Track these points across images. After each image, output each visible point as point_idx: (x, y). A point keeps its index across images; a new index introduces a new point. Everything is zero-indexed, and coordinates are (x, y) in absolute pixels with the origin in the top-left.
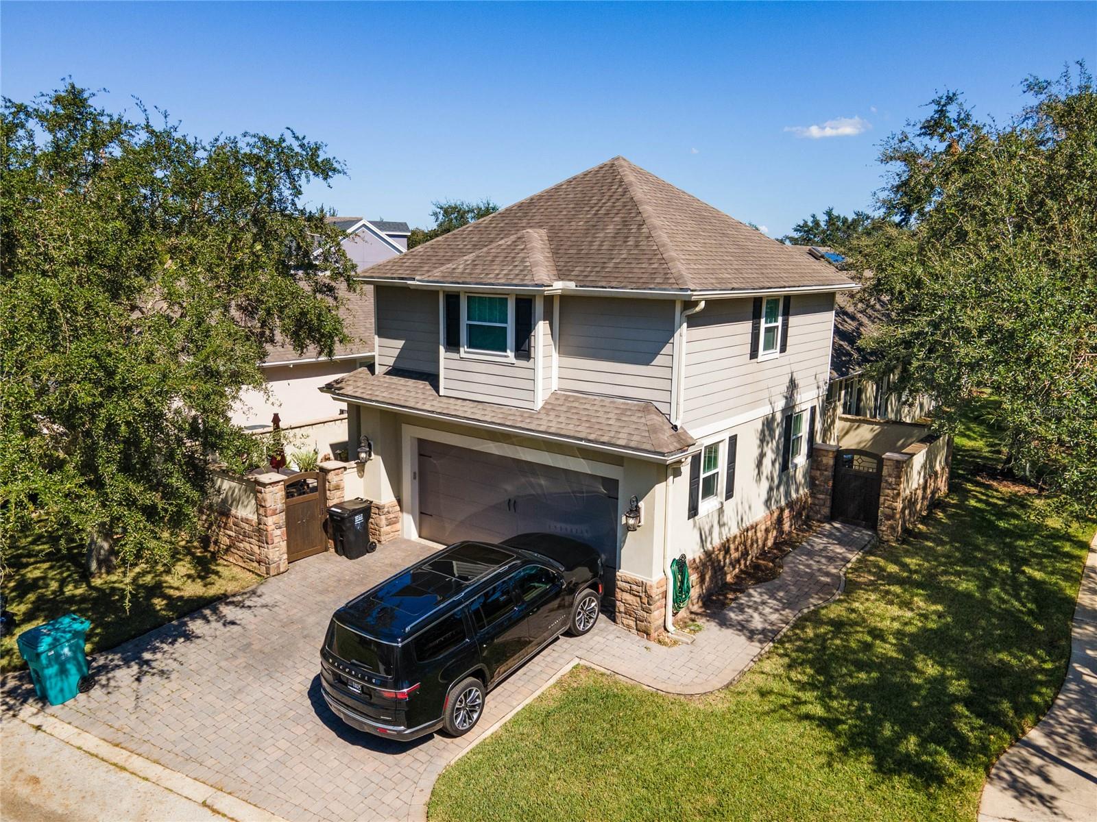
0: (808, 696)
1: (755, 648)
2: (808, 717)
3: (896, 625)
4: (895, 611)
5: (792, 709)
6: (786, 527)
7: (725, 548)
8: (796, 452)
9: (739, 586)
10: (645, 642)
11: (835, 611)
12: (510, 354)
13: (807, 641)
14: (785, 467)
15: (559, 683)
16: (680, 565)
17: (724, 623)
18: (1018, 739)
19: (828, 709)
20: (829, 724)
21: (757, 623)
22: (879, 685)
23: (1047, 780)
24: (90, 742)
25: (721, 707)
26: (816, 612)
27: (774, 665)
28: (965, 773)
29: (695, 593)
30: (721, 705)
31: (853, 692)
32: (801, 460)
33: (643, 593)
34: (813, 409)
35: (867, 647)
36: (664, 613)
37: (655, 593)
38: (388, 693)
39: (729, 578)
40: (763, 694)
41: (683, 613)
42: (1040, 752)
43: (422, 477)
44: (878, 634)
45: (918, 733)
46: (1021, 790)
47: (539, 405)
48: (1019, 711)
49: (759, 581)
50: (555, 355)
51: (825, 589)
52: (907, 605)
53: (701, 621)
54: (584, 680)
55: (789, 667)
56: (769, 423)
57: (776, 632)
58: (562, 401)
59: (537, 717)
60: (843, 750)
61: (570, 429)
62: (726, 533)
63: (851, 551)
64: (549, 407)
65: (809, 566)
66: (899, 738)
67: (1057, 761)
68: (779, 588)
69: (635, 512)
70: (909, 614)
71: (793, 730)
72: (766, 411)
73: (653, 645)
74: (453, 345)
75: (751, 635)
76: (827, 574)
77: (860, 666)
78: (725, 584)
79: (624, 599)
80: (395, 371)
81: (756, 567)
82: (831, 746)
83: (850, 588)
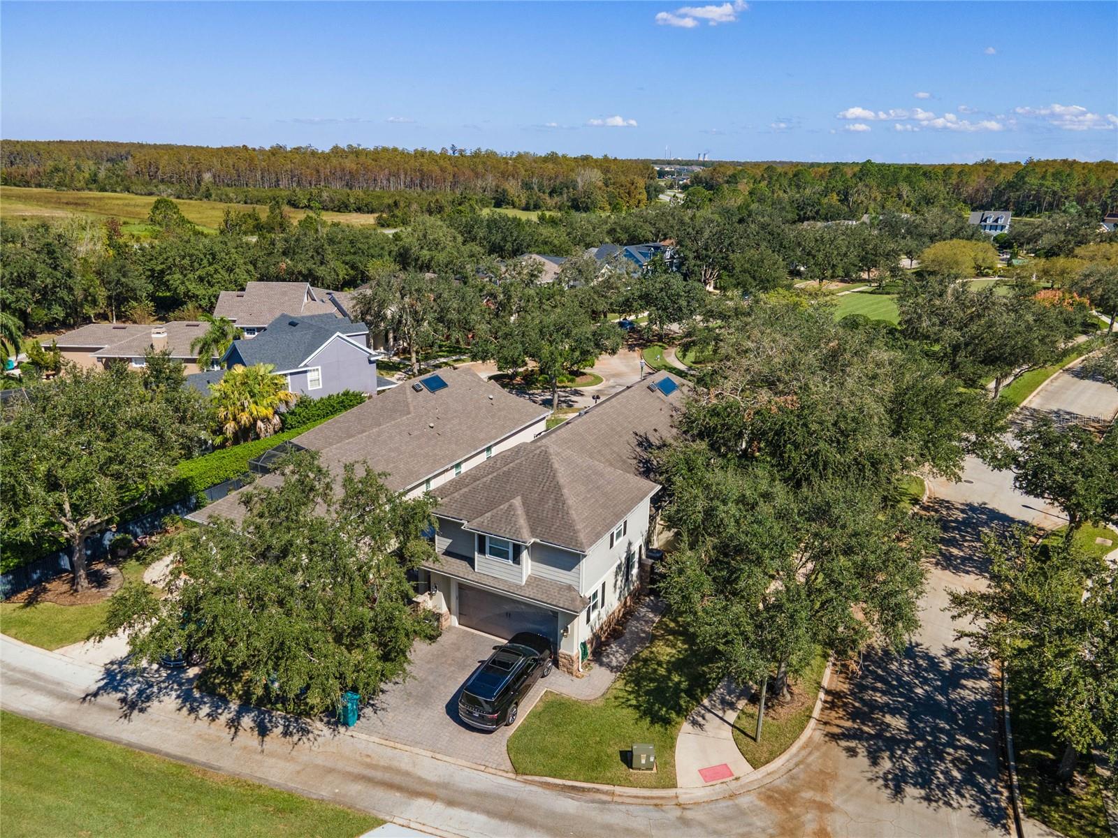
0: (631, 697)
1: (613, 676)
2: (631, 706)
3: (668, 658)
4: (669, 650)
5: (626, 704)
6: (628, 604)
7: (601, 628)
8: (632, 567)
9: (607, 644)
10: (571, 677)
11: (645, 654)
12: (511, 562)
13: (632, 671)
14: (627, 579)
15: (541, 699)
16: (584, 644)
17: (601, 664)
18: (699, 702)
19: (638, 701)
20: (637, 707)
21: (614, 663)
22: (656, 689)
23: (704, 718)
24: (377, 740)
25: (601, 704)
26: (637, 655)
27: (619, 685)
28: (679, 720)
29: (589, 652)
30: (601, 703)
31: (648, 693)
32: (635, 571)
33: (571, 660)
34: (640, 547)
35: (655, 670)
36: (578, 665)
37: (575, 659)
38: (490, 716)
39: (603, 639)
40: (616, 698)
41: (585, 661)
42: (706, 708)
43: (460, 598)
44: (660, 664)
45: (666, 706)
46: (695, 723)
47: (524, 583)
48: (702, 693)
49: (615, 639)
50: (530, 561)
51: (642, 640)
52: (674, 646)
53: (592, 664)
54: (550, 698)
55: (626, 684)
56: (619, 567)
57: (621, 667)
58: (533, 580)
59: (535, 715)
60: (641, 717)
61: (539, 597)
62: (601, 621)
63: (656, 616)
64: (528, 584)
65: (637, 627)
66: (660, 709)
67: (710, 711)
68: (624, 643)
69: (566, 630)
70: (674, 651)
71: (625, 711)
72: (619, 562)
73: (574, 678)
74: (482, 551)
75: (612, 669)
76: (644, 632)
77: (651, 680)
78: (602, 642)
79: (562, 661)
80: (448, 553)
81: (614, 630)
82: (637, 716)
83: (652, 638)
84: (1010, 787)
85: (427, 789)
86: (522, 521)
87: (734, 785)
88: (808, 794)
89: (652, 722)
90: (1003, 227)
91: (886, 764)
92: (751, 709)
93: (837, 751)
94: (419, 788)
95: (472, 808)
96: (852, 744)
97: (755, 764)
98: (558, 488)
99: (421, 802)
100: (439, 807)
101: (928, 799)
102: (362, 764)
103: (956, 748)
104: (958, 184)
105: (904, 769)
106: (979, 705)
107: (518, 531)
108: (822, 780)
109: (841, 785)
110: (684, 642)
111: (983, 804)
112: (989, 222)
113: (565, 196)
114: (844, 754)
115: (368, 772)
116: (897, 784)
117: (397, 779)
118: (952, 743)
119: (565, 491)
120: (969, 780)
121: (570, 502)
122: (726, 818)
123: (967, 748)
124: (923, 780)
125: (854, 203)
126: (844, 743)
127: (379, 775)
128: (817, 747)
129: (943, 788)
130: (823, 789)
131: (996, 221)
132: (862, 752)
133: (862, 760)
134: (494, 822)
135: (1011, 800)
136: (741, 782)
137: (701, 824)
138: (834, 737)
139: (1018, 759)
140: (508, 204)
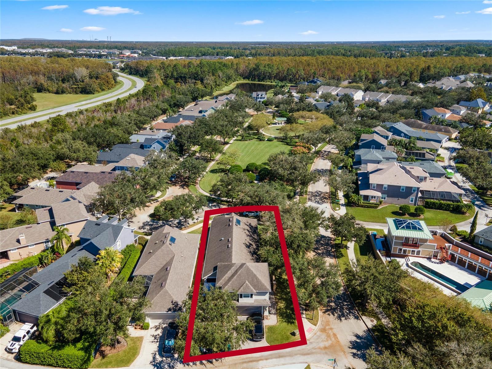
0: (283, 319)
1: (276, 316)
2: (284, 322)
3: (283, 307)
11: (278, 308)
12: (250, 298)
13: (278, 313)
15: (265, 328)
17: (271, 314)
19: (285, 320)
21: (273, 313)
22: (286, 315)
27: (278, 318)
30: (278, 324)
31: (285, 317)
33: (267, 316)
35: (283, 311)
36: (269, 317)
40: (280, 321)
47: (253, 302)
50: (255, 296)
51: (275, 304)
54: (268, 327)
55: (280, 317)
57: (276, 313)
58: (256, 301)
59: (267, 332)
60: (288, 324)
61: (259, 304)
63: (273, 296)
68: (272, 306)
69: (266, 310)
70: (283, 304)
71: (284, 324)
73: (269, 320)
74: (241, 297)
76: (274, 302)
77: (284, 314)
79: (266, 318)
83: (277, 303)
84: (357, 311)
85: (259, 359)
86: (252, 288)
87: (314, 331)
88: (327, 327)
89: (291, 324)
90: (264, 98)
91: (336, 315)
92: (307, 313)
93: (326, 315)
94: (258, 359)
95: (272, 358)
96: (328, 313)
97: (315, 325)
98: (255, 275)
99: (261, 362)
100: (265, 361)
101: (346, 319)
102: (240, 360)
103: (345, 306)
104: (237, 68)
105: (339, 315)
106: (343, 293)
107: (252, 290)
108: (328, 323)
109: (331, 323)
110: (284, 301)
111: (354, 316)
112: (260, 96)
113: (71, 82)
114: (328, 316)
115: (244, 361)
116: (339, 318)
117: (251, 359)
118: (344, 305)
119: (257, 276)
120: (350, 312)
121: (260, 278)
122: (317, 339)
123: (346, 305)
124: (343, 315)
125: (206, 84)
126: (327, 313)
127: (247, 360)
128: (323, 316)
129: (347, 316)
130: (329, 325)
131: (262, 96)
132: (331, 314)
133: (332, 316)
134: (278, 359)
135: (358, 313)
136: (315, 330)
137: (314, 342)
138: (324, 313)
139: (356, 304)
140: (45, 90)
